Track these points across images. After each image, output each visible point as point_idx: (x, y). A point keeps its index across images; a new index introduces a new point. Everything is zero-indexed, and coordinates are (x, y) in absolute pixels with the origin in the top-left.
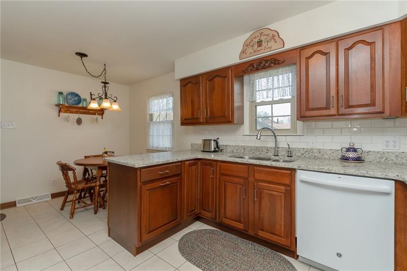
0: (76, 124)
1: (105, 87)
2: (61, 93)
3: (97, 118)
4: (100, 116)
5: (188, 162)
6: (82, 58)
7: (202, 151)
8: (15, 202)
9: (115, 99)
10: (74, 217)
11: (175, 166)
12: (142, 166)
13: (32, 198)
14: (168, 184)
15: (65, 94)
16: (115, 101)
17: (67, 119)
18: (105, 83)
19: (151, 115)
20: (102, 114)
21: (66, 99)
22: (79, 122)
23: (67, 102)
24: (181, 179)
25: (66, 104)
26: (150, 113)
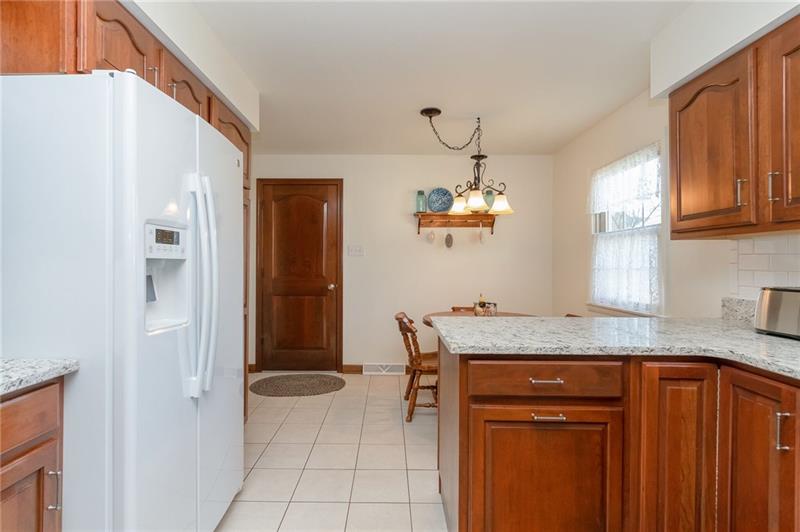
0: (445, 246)
1: (478, 165)
2: (421, 193)
3: (481, 233)
4: (488, 229)
5: (657, 365)
6: (430, 117)
7: (760, 332)
8: (361, 367)
9: (501, 188)
10: (413, 420)
11: (597, 368)
12: (470, 352)
13: (381, 366)
14: (562, 423)
15: (426, 194)
16: (501, 193)
17: (429, 239)
18: (479, 157)
19: (602, 216)
20: (492, 225)
21: (428, 203)
22: (449, 241)
23: (430, 208)
24: (623, 419)
25: (429, 211)
26: (598, 212)
